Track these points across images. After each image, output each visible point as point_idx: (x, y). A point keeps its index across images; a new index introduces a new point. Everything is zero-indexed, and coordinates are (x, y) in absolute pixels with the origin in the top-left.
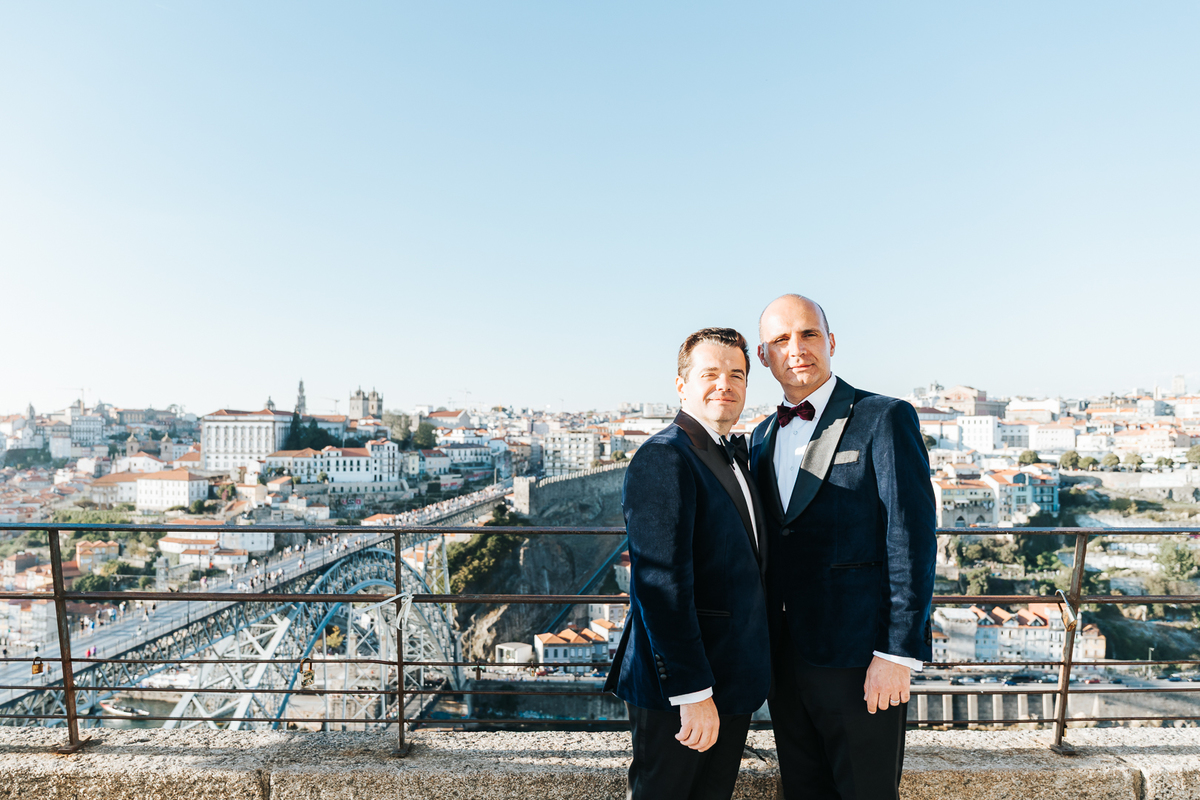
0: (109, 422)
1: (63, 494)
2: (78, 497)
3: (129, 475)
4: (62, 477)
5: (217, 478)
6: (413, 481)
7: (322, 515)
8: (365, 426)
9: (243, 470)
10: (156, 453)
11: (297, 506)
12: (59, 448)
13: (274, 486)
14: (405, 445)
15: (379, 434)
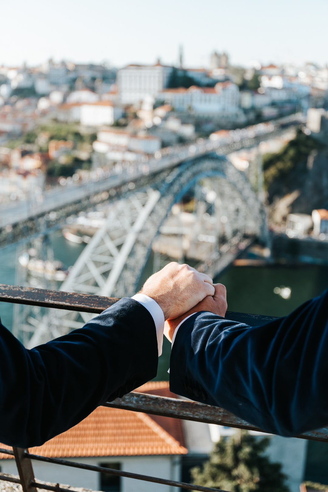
0: (68, 71)
1: (44, 113)
2: (52, 115)
3: (78, 104)
4: (43, 104)
5: (128, 107)
6: (246, 111)
7: (188, 131)
8: (218, 74)
9: (141, 102)
10: (93, 90)
11: (174, 125)
12: (41, 86)
13: (161, 112)
14: (243, 87)
15: (226, 80)
